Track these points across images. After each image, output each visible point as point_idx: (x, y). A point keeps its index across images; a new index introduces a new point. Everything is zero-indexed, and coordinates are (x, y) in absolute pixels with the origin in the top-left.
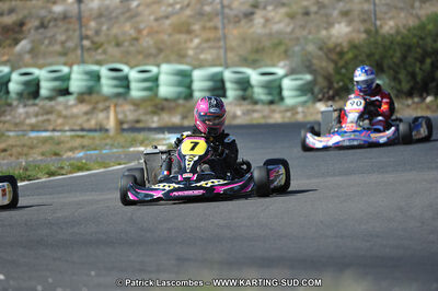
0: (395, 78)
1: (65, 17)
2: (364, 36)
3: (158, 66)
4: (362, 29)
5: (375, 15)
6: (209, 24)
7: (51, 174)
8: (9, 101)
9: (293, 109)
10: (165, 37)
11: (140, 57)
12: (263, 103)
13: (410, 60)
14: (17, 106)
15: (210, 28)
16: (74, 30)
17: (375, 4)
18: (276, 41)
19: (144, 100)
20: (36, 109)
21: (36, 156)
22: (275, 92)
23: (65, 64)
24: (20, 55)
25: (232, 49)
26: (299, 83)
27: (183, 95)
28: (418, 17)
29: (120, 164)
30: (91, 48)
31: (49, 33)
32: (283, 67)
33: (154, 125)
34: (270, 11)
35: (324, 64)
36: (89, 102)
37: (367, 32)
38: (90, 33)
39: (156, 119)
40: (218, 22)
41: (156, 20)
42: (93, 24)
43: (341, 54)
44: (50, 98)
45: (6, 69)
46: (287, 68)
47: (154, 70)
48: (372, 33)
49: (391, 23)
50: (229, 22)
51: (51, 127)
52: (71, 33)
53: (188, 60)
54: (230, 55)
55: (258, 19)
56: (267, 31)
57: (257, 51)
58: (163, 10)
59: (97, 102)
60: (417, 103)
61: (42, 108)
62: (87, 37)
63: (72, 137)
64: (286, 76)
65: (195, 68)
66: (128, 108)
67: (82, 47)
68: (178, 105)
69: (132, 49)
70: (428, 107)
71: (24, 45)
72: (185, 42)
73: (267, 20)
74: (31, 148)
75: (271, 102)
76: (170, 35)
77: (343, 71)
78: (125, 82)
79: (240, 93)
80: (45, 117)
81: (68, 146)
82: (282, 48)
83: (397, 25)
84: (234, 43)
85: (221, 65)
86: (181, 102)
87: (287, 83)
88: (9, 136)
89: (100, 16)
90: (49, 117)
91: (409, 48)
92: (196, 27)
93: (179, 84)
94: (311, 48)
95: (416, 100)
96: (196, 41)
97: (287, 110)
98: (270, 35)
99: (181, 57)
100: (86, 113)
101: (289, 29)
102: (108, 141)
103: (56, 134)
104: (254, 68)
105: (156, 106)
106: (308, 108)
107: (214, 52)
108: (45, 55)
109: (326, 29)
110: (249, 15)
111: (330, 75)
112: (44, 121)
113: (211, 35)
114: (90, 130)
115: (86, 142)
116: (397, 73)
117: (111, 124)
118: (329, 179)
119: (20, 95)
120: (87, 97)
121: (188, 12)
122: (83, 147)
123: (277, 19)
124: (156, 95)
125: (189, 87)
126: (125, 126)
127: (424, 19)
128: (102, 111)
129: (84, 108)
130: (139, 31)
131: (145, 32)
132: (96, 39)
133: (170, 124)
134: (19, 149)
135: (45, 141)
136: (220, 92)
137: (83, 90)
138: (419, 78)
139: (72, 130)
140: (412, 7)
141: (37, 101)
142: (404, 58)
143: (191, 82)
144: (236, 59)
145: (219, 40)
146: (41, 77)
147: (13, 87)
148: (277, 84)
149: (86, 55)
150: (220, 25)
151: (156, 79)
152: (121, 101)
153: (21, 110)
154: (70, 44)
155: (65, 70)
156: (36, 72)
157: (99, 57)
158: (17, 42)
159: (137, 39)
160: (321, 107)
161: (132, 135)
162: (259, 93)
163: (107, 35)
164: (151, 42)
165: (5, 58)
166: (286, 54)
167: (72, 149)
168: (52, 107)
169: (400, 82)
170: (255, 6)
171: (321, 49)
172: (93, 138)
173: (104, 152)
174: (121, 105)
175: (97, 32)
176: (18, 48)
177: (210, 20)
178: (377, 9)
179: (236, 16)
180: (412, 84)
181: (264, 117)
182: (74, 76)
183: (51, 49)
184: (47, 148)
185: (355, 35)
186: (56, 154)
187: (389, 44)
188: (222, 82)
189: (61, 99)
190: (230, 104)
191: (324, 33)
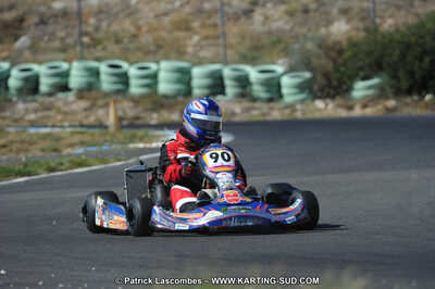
0: (394, 76)
1: (65, 14)
2: (363, 34)
3: (157, 62)
4: (361, 26)
5: (375, 13)
6: (209, 22)
7: (51, 170)
8: (9, 97)
9: (292, 106)
10: (164, 34)
11: (139, 54)
12: (262, 100)
13: (409, 58)
14: (17, 102)
15: (209, 26)
16: (74, 27)
17: (374, 3)
18: (275, 39)
19: (143, 97)
20: (36, 105)
21: (35, 152)
22: (274, 89)
23: (65, 60)
24: (20, 52)
25: (232, 47)
26: (298, 80)
27: (182, 92)
28: (417, 15)
29: (119, 160)
30: (91, 45)
31: (50, 29)
32: (282, 65)
33: (154, 122)
34: (270, 9)
35: (323, 62)
36: (88, 99)
37: (367, 30)
38: (90, 29)
39: (155, 115)
40: (217, 19)
41: (156, 16)
42: (92, 21)
43: (340, 52)
44: (50, 94)
45: (6, 65)
46: (286, 66)
47: (154, 66)
48: (372, 31)
49: (390, 21)
50: (229, 19)
51: (50, 123)
52: (70, 29)
53: (187, 57)
54: (230, 53)
55: (258, 16)
56: (266, 28)
57: (257, 48)
58: (163, 6)
59: (96, 99)
60: (417, 101)
61: (42, 103)
62: (86, 34)
63: (72, 133)
64: (285, 73)
65: (194, 65)
66: (127, 104)
67: (82, 44)
68: (177, 103)
69: (132, 46)
70: (427, 106)
71: (24, 41)
72: (185, 39)
73: (267, 18)
74: (31, 143)
75: (270, 100)
76: (170, 32)
77: (342, 69)
78: (124, 79)
79: (238, 90)
80: (45, 113)
81: (68, 142)
82: (282, 46)
83: (396, 25)
84: (233, 41)
85: (220, 62)
86: (180, 99)
87: (286, 81)
88: (8, 133)
89: (99, 12)
90: (49, 113)
91: (408, 46)
92: (196, 24)
93: (179, 81)
94: (310, 46)
95: (416, 98)
96: (196, 38)
97: (286, 107)
98: (270, 33)
99: (180, 54)
100: (85, 110)
101: (288, 27)
102: (108, 137)
103: (56, 130)
104: (254, 65)
105: (155, 103)
106: (307, 105)
107: (214, 49)
108: (45, 51)
109: (326, 26)
110: (248, 13)
111: (329, 72)
112: (43, 118)
113: (210, 32)
114: (90, 126)
115: (86, 138)
116: (396, 71)
117: (111, 120)
118: (329, 176)
119: (20, 91)
120: (86, 94)
121: (188, 9)
122: (82, 143)
123: (276, 15)
124: (155, 92)
125: (188, 84)
126: (125, 123)
127: (423, 17)
128: (102, 107)
129: (83, 104)
130: (139, 28)
131: (145, 29)
132: (96, 36)
133: (168, 121)
134: (18, 145)
135: (45, 137)
136: (219, 90)
137: (83, 86)
138: (418, 76)
139: (71, 126)
140: (412, 5)
141: (37, 97)
142: (403, 56)
143: (190, 79)
144: (236, 57)
145: (217, 37)
146: (41, 74)
147: (13, 83)
148: (275, 82)
149: (85, 51)
150: (219, 22)
151: (155, 76)
152: (120, 98)
153: (21, 106)
154: (70, 41)
155: (65, 66)
156: (36, 68)
157: (99, 54)
158: (17, 38)
159: (135, 36)
160: (319, 104)
161: (132, 132)
162: (258, 91)
163: (107, 32)
164: (151, 39)
165: (5, 54)
166: (286, 52)
167: (72, 145)
168: (52, 103)
169: (399, 80)
170: (255, 4)
171: (320, 46)
172: (93, 135)
173: (105, 148)
174: (120, 102)
175: (97, 29)
176: (18, 44)
177: (210, 17)
178: (377, 7)
179: (236, 14)
180: (410, 82)
181: (264, 115)
182: (73, 72)
183: (51, 45)
184: (47, 144)
185: (354, 33)
186: (55, 150)
187: (387, 42)
188: (221, 79)
189: (61, 95)
190: (230, 101)
191: (323, 31)
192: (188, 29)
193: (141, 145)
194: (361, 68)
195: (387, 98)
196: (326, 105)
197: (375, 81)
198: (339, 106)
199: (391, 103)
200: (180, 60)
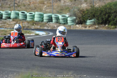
0: (98, 19)
2: (90, 7)
3: (35, 12)
4: (90, 6)
5: (94, 2)
9: (70, 26)
10: (37, 5)
11: (30, 10)
12: (62, 24)
13: (102, 14)
15: (49, 3)
16: (13, 1)
18: (67, 8)
19: (30, 21)
20: (1, 22)
22: (66, 21)
23: (10, 10)
25: (55, 9)
26: (72, 19)
27: (41, 21)
31: (6, 2)
33: (33, 28)
35: (79, 14)
36: (16, 21)
37: (91, 6)
39: (33, 26)
43: (84, 12)
44: (5, 19)
46: (69, 15)
47: (34, 13)
48: (93, 7)
49: (98, 4)
50: (54, 1)
51: (5, 27)
52: (12, 2)
53: (43, 11)
54: (54, 11)
55: (62, 2)
56: (64, 5)
57: (62, 10)
59: (18, 21)
61: (3, 22)
62: (16, 3)
63: (10, 30)
64: (69, 17)
65: (44, 13)
66: (26, 23)
67: (15, 6)
68: (39, 23)
69: (28, 7)
70: (106, 28)
72: (42, 6)
73: (65, 2)
75: (64, 24)
76: (38, 4)
78: (25, 16)
79: (56, 21)
80: (4, 24)
81: (8, 32)
83: (99, 5)
84: (55, 7)
85: (51, 13)
86: (40, 22)
87: (69, 19)
90: (5, 24)
91: (102, 11)
92: (46, 2)
93: (40, 18)
94: (76, 10)
95: (103, 25)
96: (45, 6)
97: (68, 26)
98: (65, 6)
99: (41, 10)
101: (70, 5)
103: (6, 29)
104: (60, 14)
105: (34, 23)
106: (74, 26)
107: (50, 9)
108: (5, 8)
109: (80, 5)
111: (81, 17)
112: (3, 25)
113: (49, 5)
116: (98, 18)
120: (15, 19)
123: (67, 2)
124: (34, 20)
125: (43, 18)
126: (25, 28)
127: (106, 4)
129: (14, 22)
130: (30, 3)
131: (32, 3)
132: (18, 4)
133: (37, 28)
135: (3, 31)
136: (51, 20)
137: (14, 18)
138: (104, 19)
139: (10, 28)
141: (2, 20)
142: (101, 14)
143: (43, 17)
144: (56, 12)
145: (51, 6)
146: (3, 14)
148: (66, 19)
149: (15, 8)
150: (52, 2)
151: (34, 16)
152: (24, 21)
154: (11, 5)
155: (10, 12)
156: (2, 12)
157: (19, 9)
159: (29, 5)
160: (77, 26)
162: (61, 21)
163: (22, 3)
164: (33, 6)
166: (69, 11)
168: (5, 22)
169: (99, 20)
171: (78, 10)
174: (24, 22)
175: (19, 2)
177: (49, 1)
178: (94, 0)
180: (102, 21)
182: (12, 14)
183: (6, 6)
184: (3, 33)
185: (88, 7)
187: (96, 10)
188: (52, 18)
189: (8, 20)
190: (53, 23)
191: (79, 6)
192: (44, 4)
193: (28, 34)
194: (89, 17)
195: (96, 25)
196: (79, 26)
197: (93, 20)
198: (82, 26)
199: (97, 26)
200: (41, 12)
